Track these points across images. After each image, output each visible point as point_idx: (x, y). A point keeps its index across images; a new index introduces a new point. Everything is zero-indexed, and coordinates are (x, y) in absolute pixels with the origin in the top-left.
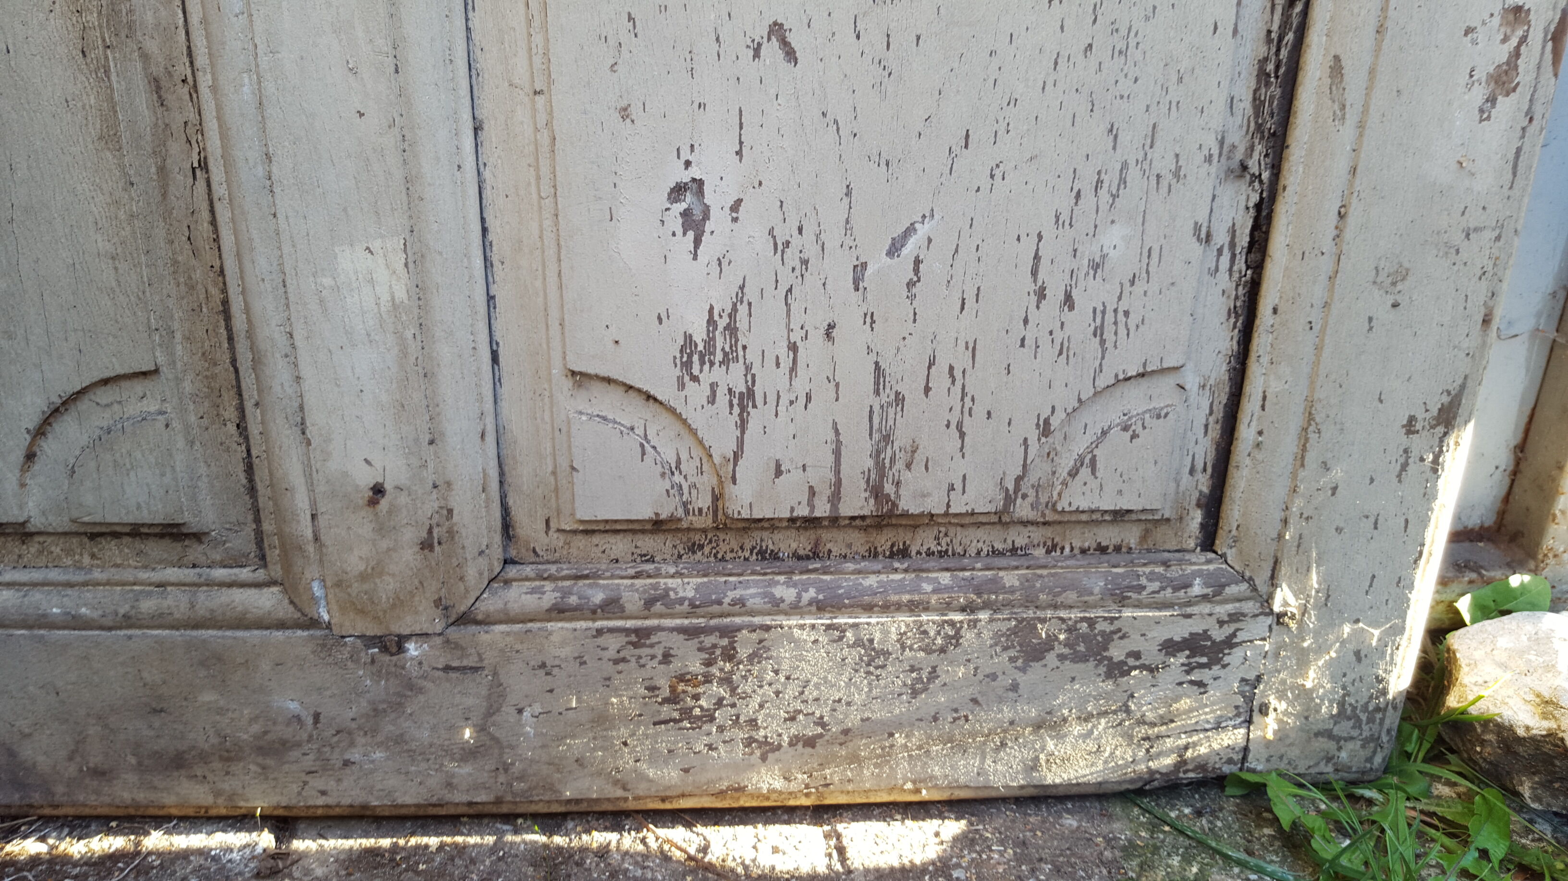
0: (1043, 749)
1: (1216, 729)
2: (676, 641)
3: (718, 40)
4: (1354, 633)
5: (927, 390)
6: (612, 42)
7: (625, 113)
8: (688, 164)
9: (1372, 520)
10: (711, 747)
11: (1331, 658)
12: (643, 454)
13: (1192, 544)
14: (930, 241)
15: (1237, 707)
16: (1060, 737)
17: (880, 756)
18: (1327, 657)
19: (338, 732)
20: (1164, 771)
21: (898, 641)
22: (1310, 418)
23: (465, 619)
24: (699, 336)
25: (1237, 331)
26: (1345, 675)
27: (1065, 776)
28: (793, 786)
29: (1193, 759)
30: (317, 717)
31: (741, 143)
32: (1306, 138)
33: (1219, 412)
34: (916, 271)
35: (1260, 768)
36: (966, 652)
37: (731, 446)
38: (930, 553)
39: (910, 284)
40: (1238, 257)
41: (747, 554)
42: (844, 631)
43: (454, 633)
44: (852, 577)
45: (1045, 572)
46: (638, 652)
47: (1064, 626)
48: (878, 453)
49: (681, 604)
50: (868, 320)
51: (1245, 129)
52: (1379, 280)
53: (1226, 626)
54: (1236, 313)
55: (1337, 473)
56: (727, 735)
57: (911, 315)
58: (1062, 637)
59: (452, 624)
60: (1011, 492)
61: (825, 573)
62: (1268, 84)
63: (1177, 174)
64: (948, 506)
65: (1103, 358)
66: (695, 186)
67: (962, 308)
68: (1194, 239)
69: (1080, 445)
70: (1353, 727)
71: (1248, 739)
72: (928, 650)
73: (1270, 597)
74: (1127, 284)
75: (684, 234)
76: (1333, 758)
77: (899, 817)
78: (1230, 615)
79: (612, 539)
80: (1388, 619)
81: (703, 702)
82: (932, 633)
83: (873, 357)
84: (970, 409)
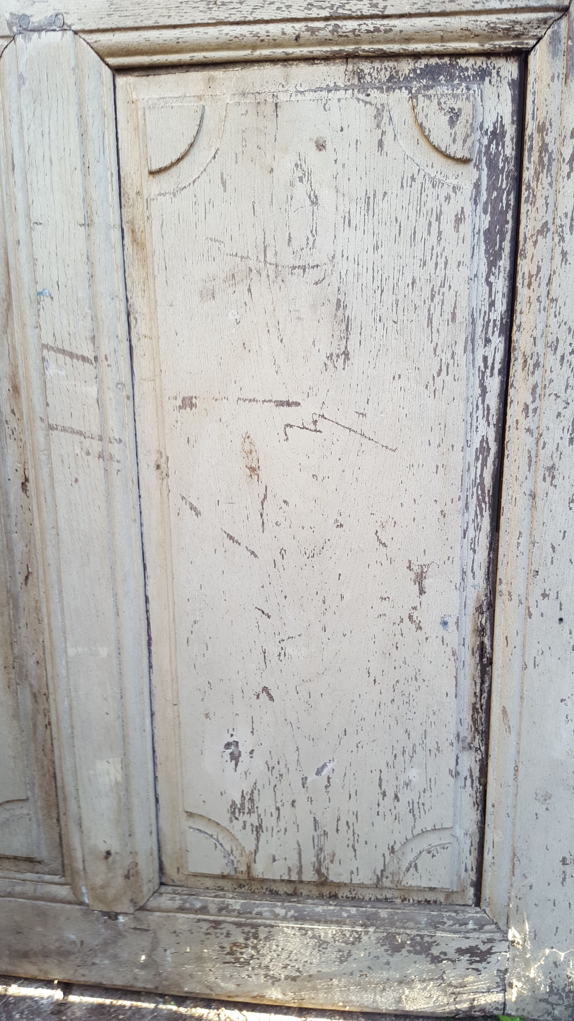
0: (404, 993)
1: (488, 992)
2: (232, 928)
3: (243, 692)
4: (551, 953)
5: (337, 830)
6: (202, 691)
7: (207, 716)
8: (232, 735)
9: (552, 902)
10: (249, 976)
11: (541, 964)
12: (216, 847)
13: (470, 902)
14: (333, 770)
15: (497, 983)
16: (411, 989)
17: (326, 989)
18: (539, 964)
19: (91, 950)
20: (464, 1010)
21: (332, 937)
22: (514, 855)
23: (142, 908)
24: (238, 802)
25: (479, 811)
26: (550, 973)
27: (415, 1008)
28: (287, 998)
29: (478, 1006)
30: (82, 942)
31: (253, 729)
32: (497, 736)
33: (476, 845)
34: (329, 782)
35: (513, 1014)
36: (364, 945)
37: (253, 848)
38: (347, 897)
39: (326, 787)
40: (475, 781)
41: (264, 891)
42: (307, 931)
43: (139, 914)
44: (312, 906)
45: (400, 911)
46: (216, 931)
47: (409, 938)
48: (318, 855)
49: (234, 912)
50: (310, 800)
51: (470, 730)
52: (538, 798)
53: (486, 944)
54: (477, 804)
55: (531, 880)
56: (256, 971)
57: (328, 799)
58: (408, 942)
59: (138, 910)
60: (379, 876)
61: (299, 903)
62: (478, 713)
63: (438, 749)
64: (351, 880)
65: (415, 822)
66: (235, 743)
67: (350, 798)
68: (450, 776)
69: (410, 857)
70: (559, 999)
71: (505, 1000)
72: (346, 943)
73: (507, 933)
74: (422, 793)
75: (231, 761)
76: (551, 1013)
77: (337, 1017)
78: (487, 939)
79: (206, 879)
80: (568, 949)
81: (244, 956)
82: (348, 935)
83: (312, 815)
84: (358, 840)
